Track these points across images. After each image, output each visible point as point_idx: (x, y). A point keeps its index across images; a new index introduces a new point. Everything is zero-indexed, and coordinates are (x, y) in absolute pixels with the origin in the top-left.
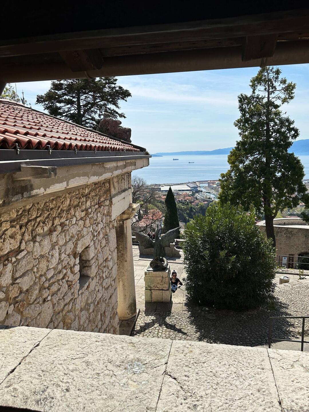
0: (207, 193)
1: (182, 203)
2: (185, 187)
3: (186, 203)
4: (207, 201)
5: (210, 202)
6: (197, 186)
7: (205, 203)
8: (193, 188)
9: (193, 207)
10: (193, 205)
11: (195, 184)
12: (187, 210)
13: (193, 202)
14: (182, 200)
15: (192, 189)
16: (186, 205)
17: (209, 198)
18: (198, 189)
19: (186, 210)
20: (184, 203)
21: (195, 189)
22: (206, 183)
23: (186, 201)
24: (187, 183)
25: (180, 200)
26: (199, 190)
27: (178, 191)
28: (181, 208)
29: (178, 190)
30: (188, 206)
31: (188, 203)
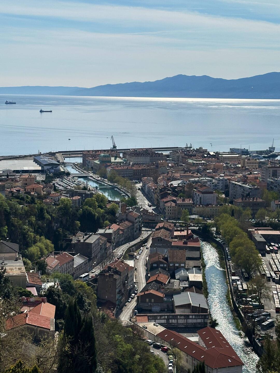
0: (80, 177)
1: (17, 197)
2: (31, 165)
3: (27, 197)
4: (80, 194)
5: (87, 196)
6: (58, 162)
7: (74, 198)
8: (49, 167)
9: (45, 207)
10: (47, 204)
11: (53, 157)
12: (31, 215)
13: (46, 197)
14: (18, 191)
15: (46, 168)
16: (29, 203)
17: (85, 188)
18: (59, 170)
19: (27, 215)
20: (22, 199)
21: (52, 168)
22: (79, 155)
23: (29, 193)
24: (35, 155)
25: (14, 190)
26: (62, 170)
27: (14, 174)
28: (17, 210)
29: (14, 171)
30: (33, 205)
31: (32, 198)
